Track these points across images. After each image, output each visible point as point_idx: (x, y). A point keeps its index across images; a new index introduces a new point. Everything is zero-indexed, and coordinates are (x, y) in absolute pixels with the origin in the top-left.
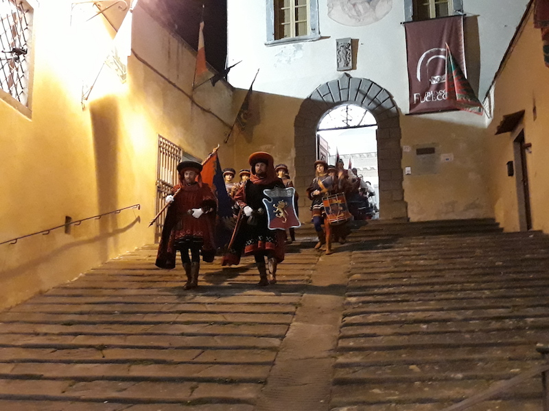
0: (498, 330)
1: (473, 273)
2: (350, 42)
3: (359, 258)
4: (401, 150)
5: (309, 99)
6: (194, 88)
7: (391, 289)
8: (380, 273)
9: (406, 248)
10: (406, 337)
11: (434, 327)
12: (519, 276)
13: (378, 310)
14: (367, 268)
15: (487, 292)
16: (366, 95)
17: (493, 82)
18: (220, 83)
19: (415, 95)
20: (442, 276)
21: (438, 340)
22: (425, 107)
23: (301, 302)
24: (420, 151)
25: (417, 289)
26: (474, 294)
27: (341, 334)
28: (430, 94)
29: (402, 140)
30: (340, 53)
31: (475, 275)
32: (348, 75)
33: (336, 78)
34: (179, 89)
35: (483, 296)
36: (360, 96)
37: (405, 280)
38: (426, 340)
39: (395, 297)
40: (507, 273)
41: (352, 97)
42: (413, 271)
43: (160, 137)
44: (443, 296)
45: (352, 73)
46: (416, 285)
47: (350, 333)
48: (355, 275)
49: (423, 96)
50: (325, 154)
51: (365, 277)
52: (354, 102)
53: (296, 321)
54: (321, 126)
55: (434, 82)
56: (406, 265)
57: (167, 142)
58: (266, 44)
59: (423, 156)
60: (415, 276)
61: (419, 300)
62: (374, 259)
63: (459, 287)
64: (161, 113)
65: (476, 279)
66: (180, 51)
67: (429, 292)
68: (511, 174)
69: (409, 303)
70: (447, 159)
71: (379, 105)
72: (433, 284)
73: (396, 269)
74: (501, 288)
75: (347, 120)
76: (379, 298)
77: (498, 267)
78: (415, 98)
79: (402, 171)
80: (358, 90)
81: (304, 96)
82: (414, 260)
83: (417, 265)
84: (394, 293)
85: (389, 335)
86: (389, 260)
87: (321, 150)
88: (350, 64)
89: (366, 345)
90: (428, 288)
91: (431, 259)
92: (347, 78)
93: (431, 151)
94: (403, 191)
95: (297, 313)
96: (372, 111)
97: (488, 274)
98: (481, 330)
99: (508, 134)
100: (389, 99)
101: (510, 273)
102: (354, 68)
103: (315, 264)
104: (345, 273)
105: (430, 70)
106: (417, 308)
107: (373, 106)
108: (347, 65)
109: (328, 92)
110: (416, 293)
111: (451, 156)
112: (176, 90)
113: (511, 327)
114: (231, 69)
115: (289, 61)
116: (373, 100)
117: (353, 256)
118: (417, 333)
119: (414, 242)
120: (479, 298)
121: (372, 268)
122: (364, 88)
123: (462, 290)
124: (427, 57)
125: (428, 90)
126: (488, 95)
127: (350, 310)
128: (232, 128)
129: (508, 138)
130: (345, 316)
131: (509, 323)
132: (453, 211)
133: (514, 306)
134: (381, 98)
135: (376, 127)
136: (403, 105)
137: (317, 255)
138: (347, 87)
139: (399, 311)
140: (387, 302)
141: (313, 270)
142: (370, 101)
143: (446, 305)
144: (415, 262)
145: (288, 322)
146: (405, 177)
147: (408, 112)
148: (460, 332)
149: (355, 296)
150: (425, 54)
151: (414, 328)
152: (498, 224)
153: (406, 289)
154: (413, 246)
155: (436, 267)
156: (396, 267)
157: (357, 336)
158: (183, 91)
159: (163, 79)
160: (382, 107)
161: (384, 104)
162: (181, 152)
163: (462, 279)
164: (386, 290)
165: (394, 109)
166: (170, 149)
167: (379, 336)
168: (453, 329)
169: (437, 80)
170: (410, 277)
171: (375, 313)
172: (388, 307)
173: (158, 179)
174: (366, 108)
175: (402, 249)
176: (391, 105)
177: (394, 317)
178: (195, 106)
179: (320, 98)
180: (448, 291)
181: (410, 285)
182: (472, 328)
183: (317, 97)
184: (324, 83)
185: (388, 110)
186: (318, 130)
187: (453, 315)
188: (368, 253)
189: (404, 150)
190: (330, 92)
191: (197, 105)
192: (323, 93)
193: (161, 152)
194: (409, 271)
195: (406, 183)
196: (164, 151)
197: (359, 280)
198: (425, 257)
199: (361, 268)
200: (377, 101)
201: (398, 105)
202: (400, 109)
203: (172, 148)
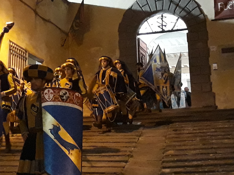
3: (173, 137)
4: (208, 50)
5: (130, 9)
6: (37, 3)
7: (200, 163)
8: (190, 149)
9: (213, 130)
14: (180, 146)
16: (177, 5)
19: (219, 4)
22: (228, 14)
24: (225, 50)
28: (232, 3)
29: (209, 42)
34: (25, 4)
36: (173, 6)
37: (211, 155)
39: (202, 168)
41: (166, 7)
42: (218, 148)
43: (10, 41)
46: (220, 159)
48: (170, 152)
49: (226, 5)
50: (144, 54)
51: (177, 153)
52: (168, 11)
54: (141, 31)
56: (213, 144)
57: (18, 47)
59: (226, 54)
60: (219, 152)
61: (223, 171)
62: (186, 139)
67: (232, 164)
71: (189, 13)
73: (204, 147)
75: (162, 25)
76: (189, 169)
78: (219, 7)
79: (210, 67)
80: (171, 1)
81: (126, 6)
82: (220, 139)
83: (222, 143)
84: (202, 166)
86: (198, 139)
87: (141, 51)
90: (230, 161)
94: (211, 84)
96: (183, 18)
100: (197, 8)
103: (136, 142)
104: (160, 149)
107: (184, 13)
109: (146, 3)
110: (220, 165)
112: (23, 5)
116: (183, 9)
117: (167, 137)
119: (220, 124)
121: (184, 145)
128: (67, 34)
134: (190, 7)
135: (187, 31)
136: (209, 11)
137: (137, 136)
142: (181, 10)
144: (220, 141)
146: (212, 71)
147: (213, 18)
149: (169, 168)
153: (212, 162)
154: (219, 128)
156: (204, 145)
160: (192, 15)
161: (193, 12)
162: (27, 54)
164: (195, 163)
165: (202, 15)
166: (18, 51)
170: (216, 153)
174: (178, 15)
175: (209, 131)
176: (199, 13)
178: (38, 17)
179: (139, 9)
181: (216, 159)
183: (137, 8)
185: (197, 16)
186: (139, 34)
188: (181, 134)
189: (212, 50)
190: (148, 4)
191: (41, 17)
192: (142, 4)
193: (11, 53)
194: (215, 148)
195: (214, 77)
196: (14, 53)
197: (173, 155)
198: (229, 137)
199: (175, 146)
200: (187, 10)
201: (206, 12)
202: (207, 16)
203: (20, 50)
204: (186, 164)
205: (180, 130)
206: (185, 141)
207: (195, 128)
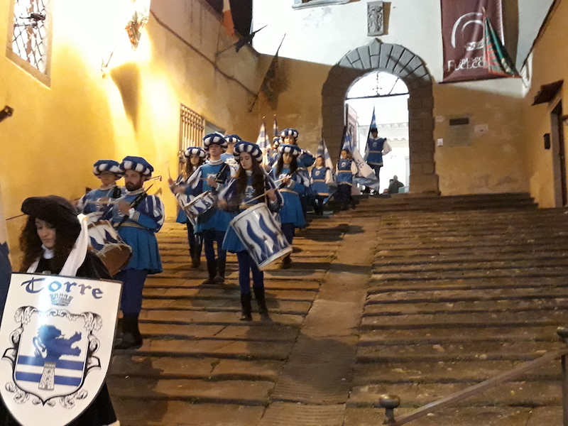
0: (525, 310)
1: (502, 251)
2: (381, 5)
3: (386, 233)
4: (433, 120)
5: (337, 67)
6: (217, 55)
7: (418, 267)
8: (407, 249)
9: (436, 224)
10: (432, 316)
11: (460, 306)
12: (552, 254)
13: (404, 287)
14: (394, 244)
15: (517, 271)
16: (397, 62)
17: (531, 50)
18: (244, 49)
19: (449, 62)
20: (472, 254)
21: (464, 319)
22: (460, 74)
23: (325, 278)
24: (454, 122)
25: (444, 266)
26: (504, 272)
27: (365, 313)
28: (465, 61)
29: (434, 110)
30: (371, 17)
31: (505, 253)
32: (379, 41)
33: (366, 44)
34: (202, 55)
35: (513, 275)
36: (392, 63)
37: (432, 257)
38: (452, 319)
39: (421, 275)
40: (538, 251)
41: (382, 64)
42: (441, 248)
43: (182, 105)
44: (471, 274)
45: (383, 38)
46: (444, 262)
47: (375, 311)
48: (381, 252)
49: (457, 63)
50: (353, 124)
51: (392, 254)
52: (385, 69)
53: (319, 298)
54: (349, 95)
55: (470, 49)
56: (434, 242)
57: (189, 111)
58: (293, 8)
59: (457, 127)
60: (443, 253)
61: (446, 278)
62: (401, 236)
63: (489, 265)
64: (184, 81)
65: (507, 257)
66: (203, 14)
67: (457, 270)
68: (547, 147)
69: (436, 281)
70: (482, 131)
71: (411, 73)
72: (461, 262)
73: (424, 246)
74: (532, 267)
75: (377, 88)
76: (405, 275)
77: (530, 244)
78: (449, 65)
79: (433, 143)
80: (390, 57)
81: (333, 63)
82: (443, 236)
83: (446, 242)
84: (420, 271)
85: (415, 314)
86: (417, 236)
87: (350, 120)
88: (382, 29)
89: (390, 323)
90: (456, 266)
91: (460, 236)
92: (378, 44)
93: (464, 121)
94: (434, 164)
95: (320, 290)
96: (405, 79)
97: (518, 252)
98: (508, 310)
99: (545, 105)
100: (422, 67)
101: (542, 251)
102: (385, 32)
103: (341, 239)
104: (371, 249)
105: (466, 36)
106: (444, 286)
107: (405, 73)
108: (378, 29)
109: (358, 58)
110: (444, 270)
111: (485, 127)
112: (199, 56)
113: (540, 307)
114: (256, 34)
115: (317, 25)
116: (404, 67)
117: (379, 233)
118: (443, 312)
119: (443, 217)
120: (509, 277)
121: (400, 244)
122: (396, 55)
123: (492, 268)
124: (463, 22)
125: (463, 56)
126: (525, 62)
127: (375, 288)
128: (256, 96)
129: (546, 109)
130: (369, 293)
131: (538, 303)
132: (487, 185)
133: (545, 286)
134: (413, 65)
135: (408, 96)
136: (437, 73)
137: (343, 230)
138: (377, 53)
139: (426, 290)
140: (413, 280)
141: (339, 246)
142: (401, 69)
143: (473, 284)
144: (443, 239)
145: (311, 298)
146: (437, 148)
147: (442, 80)
148: (487, 311)
149: (380, 273)
150: (460, 18)
151: (440, 307)
152: (532, 199)
153: (433, 266)
154: (443, 222)
155: (465, 244)
156: (424, 243)
157: (381, 314)
158: (205, 57)
159: (186, 45)
160: (415, 75)
161: (416, 72)
162: (204, 122)
163: (491, 257)
164: (412, 267)
165: (427, 76)
166: (192, 118)
167: (404, 314)
168: (480, 309)
169: (472, 47)
170: (438, 254)
171: (400, 290)
172: (415, 285)
173: (180, 149)
174: (397, 75)
175: (431, 225)
176: (424, 73)
177: (420, 295)
178: (219, 73)
179: (348, 65)
180: (475, 269)
181: (438, 262)
182: (499, 307)
183: (346, 64)
184: (353, 48)
185: (421, 78)
186: (347, 99)
187: (480, 294)
188: (396, 229)
189: (437, 121)
190: (360, 59)
191: (221, 72)
192: (352, 59)
193: (183, 121)
194: (437, 248)
195: (438, 156)
196: (187, 120)
197: (386, 257)
198: (455, 233)
199: (389, 245)
200: (409, 68)
201: (432, 72)
202: (433, 78)
203: (194, 117)
204: (403, 268)
205: (395, 224)
206: (401, 238)
207: (414, 222)
